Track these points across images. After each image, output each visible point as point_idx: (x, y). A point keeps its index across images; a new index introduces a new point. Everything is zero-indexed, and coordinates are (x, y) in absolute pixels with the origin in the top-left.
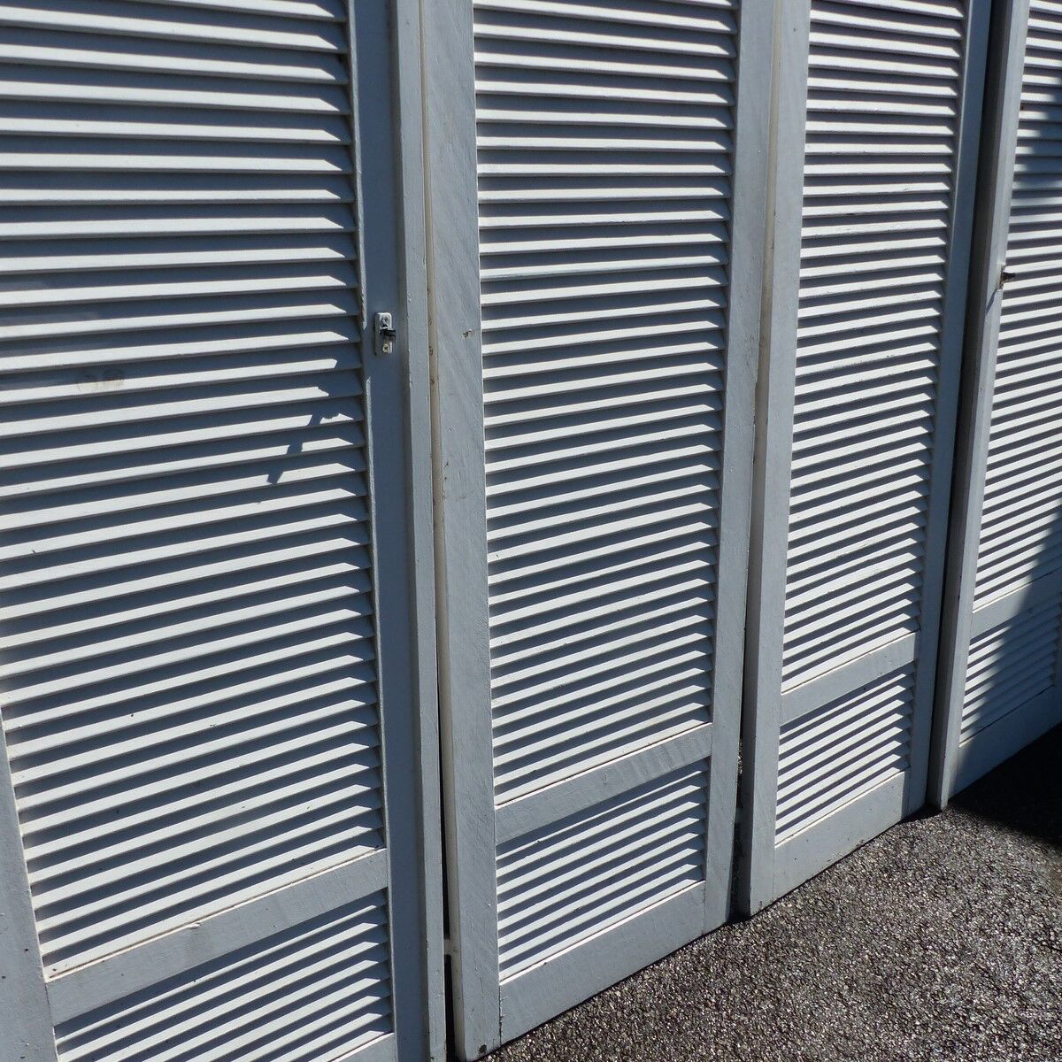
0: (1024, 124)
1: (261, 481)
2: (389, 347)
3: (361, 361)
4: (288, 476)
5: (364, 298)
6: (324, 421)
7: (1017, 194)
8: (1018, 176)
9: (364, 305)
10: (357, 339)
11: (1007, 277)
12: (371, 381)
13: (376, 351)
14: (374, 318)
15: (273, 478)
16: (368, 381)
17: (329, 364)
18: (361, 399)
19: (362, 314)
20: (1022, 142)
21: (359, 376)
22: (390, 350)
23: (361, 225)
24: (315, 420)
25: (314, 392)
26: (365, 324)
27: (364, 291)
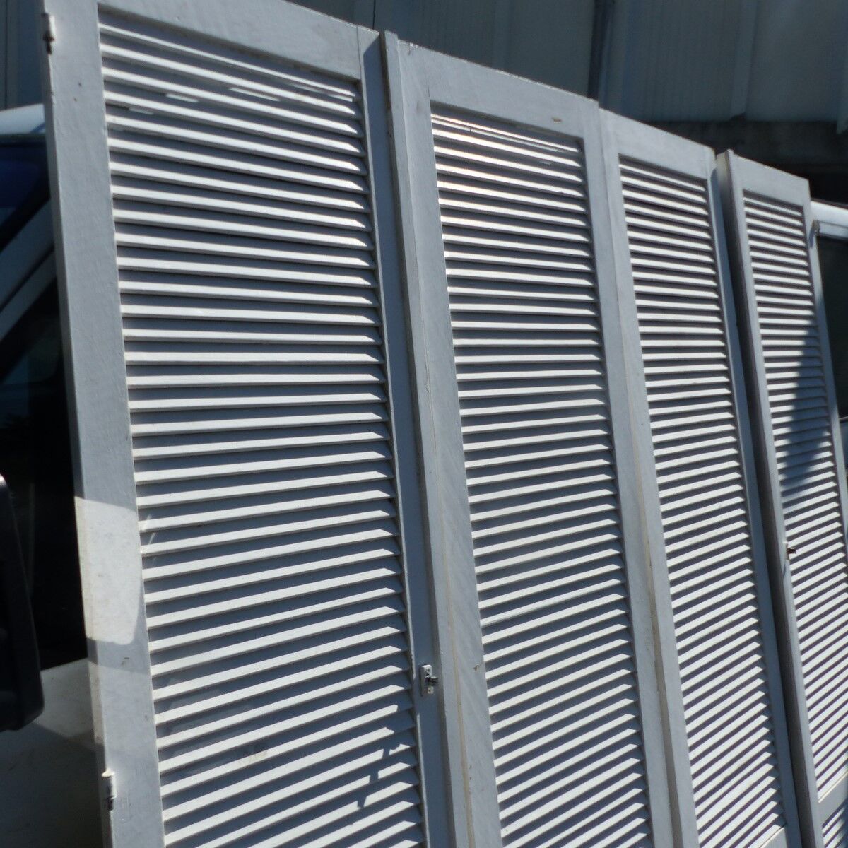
0: (779, 449)
1: (352, 807)
2: (431, 690)
3: (413, 703)
4: (371, 799)
5: (413, 658)
6: (392, 752)
7: (784, 494)
8: (782, 483)
9: (414, 662)
10: (409, 687)
11: (791, 551)
12: (421, 716)
13: (422, 693)
14: (420, 670)
15: (361, 804)
16: (418, 717)
17: (393, 709)
18: (413, 731)
19: (412, 669)
20: (780, 460)
21: (411, 713)
22: (432, 692)
23: (409, 607)
24: (386, 753)
25: (384, 732)
26: (414, 676)
27: (413, 653)
